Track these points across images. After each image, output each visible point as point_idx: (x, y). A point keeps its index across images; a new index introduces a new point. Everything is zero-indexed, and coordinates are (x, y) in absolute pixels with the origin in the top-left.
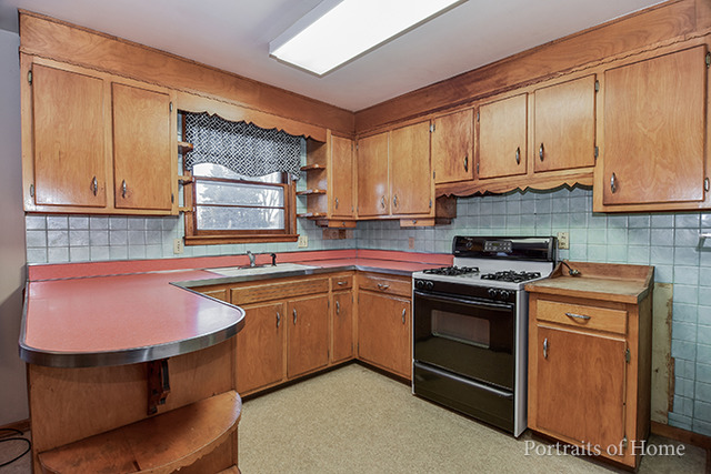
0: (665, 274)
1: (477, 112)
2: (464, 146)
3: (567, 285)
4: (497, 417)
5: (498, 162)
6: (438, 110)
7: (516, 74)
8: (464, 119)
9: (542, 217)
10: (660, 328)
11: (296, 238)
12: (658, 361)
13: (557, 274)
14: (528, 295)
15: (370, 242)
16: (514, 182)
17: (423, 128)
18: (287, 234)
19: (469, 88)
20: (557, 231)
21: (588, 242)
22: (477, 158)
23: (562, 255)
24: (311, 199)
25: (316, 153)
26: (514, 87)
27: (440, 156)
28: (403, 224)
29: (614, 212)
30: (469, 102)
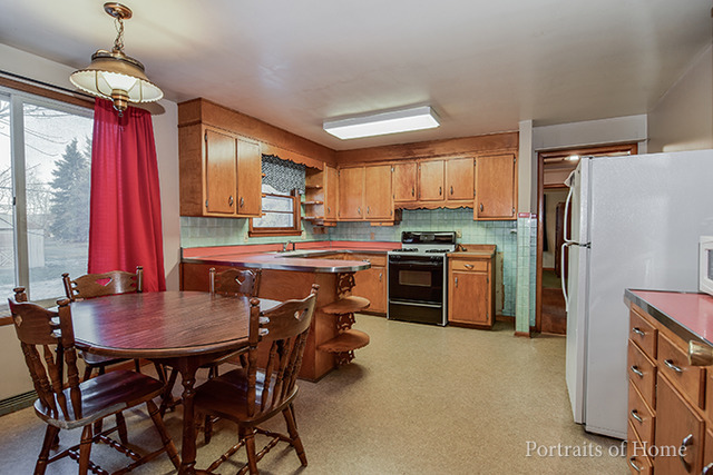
0: (500, 248)
1: (419, 165)
2: (412, 182)
3: (461, 253)
4: (434, 318)
5: (430, 192)
6: (397, 160)
7: (438, 150)
8: (412, 167)
9: (450, 222)
10: (498, 272)
11: (300, 233)
12: (498, 288)
13: (457, 250)
14: (448, 258)
15: (341, 236)
16: (438, 204)
17: (387, 169)
18: (295, 231)
19: (415, 151)
20: (456, 229)
21: (471, 234)
22: (419, 189)
23: (459, 241)
24: (309, 208)
25: (314, 177)
26: (438, 156)
27: (398, 187)
28: (372, 224)
29: (482, 219)
30: (415, 159)
